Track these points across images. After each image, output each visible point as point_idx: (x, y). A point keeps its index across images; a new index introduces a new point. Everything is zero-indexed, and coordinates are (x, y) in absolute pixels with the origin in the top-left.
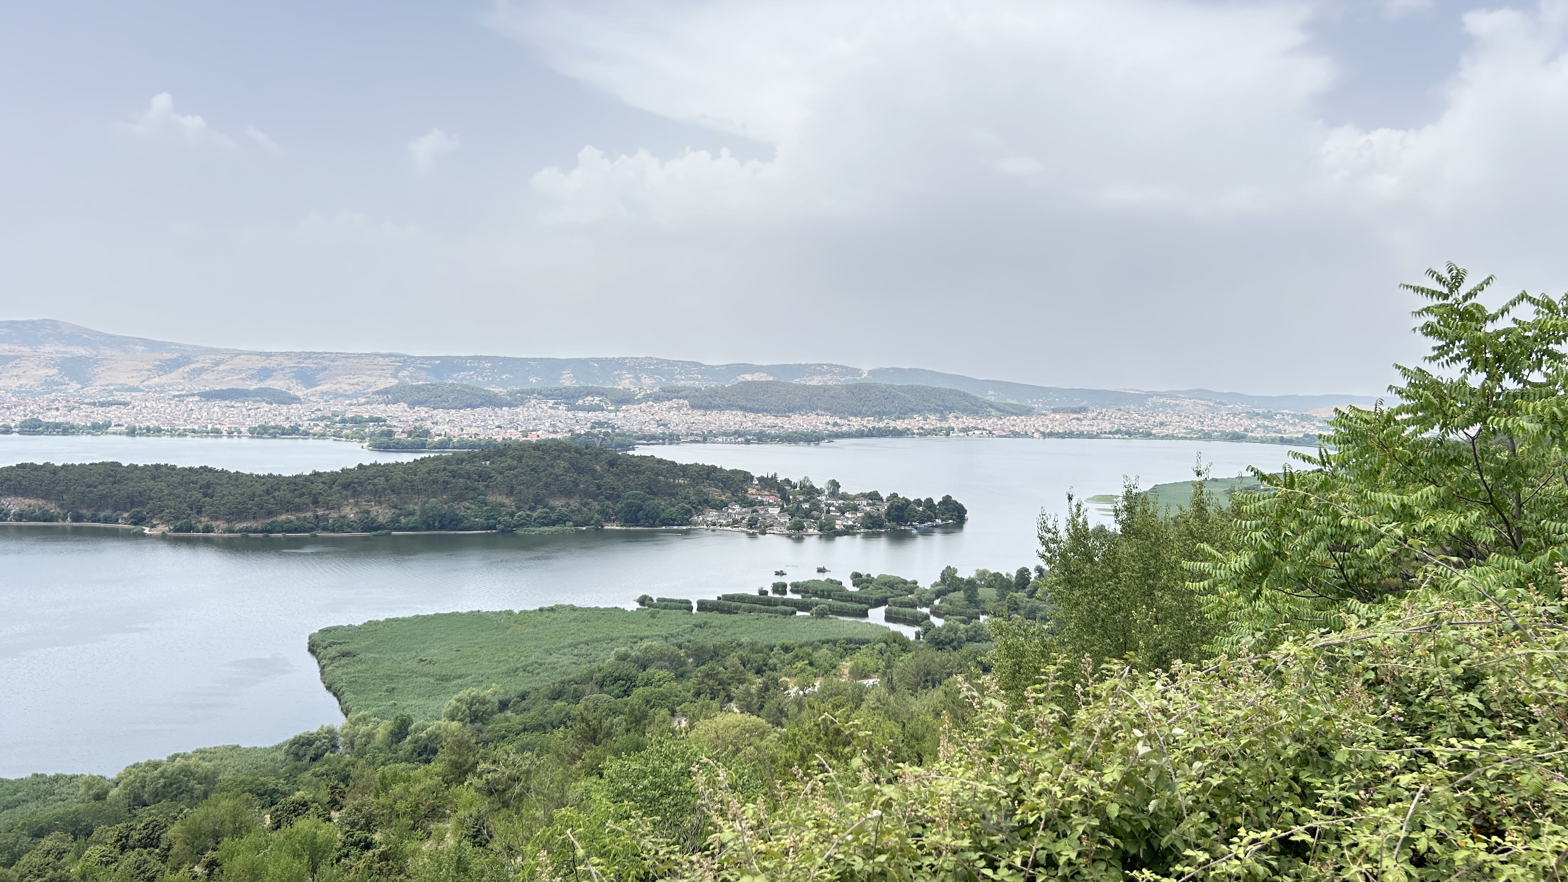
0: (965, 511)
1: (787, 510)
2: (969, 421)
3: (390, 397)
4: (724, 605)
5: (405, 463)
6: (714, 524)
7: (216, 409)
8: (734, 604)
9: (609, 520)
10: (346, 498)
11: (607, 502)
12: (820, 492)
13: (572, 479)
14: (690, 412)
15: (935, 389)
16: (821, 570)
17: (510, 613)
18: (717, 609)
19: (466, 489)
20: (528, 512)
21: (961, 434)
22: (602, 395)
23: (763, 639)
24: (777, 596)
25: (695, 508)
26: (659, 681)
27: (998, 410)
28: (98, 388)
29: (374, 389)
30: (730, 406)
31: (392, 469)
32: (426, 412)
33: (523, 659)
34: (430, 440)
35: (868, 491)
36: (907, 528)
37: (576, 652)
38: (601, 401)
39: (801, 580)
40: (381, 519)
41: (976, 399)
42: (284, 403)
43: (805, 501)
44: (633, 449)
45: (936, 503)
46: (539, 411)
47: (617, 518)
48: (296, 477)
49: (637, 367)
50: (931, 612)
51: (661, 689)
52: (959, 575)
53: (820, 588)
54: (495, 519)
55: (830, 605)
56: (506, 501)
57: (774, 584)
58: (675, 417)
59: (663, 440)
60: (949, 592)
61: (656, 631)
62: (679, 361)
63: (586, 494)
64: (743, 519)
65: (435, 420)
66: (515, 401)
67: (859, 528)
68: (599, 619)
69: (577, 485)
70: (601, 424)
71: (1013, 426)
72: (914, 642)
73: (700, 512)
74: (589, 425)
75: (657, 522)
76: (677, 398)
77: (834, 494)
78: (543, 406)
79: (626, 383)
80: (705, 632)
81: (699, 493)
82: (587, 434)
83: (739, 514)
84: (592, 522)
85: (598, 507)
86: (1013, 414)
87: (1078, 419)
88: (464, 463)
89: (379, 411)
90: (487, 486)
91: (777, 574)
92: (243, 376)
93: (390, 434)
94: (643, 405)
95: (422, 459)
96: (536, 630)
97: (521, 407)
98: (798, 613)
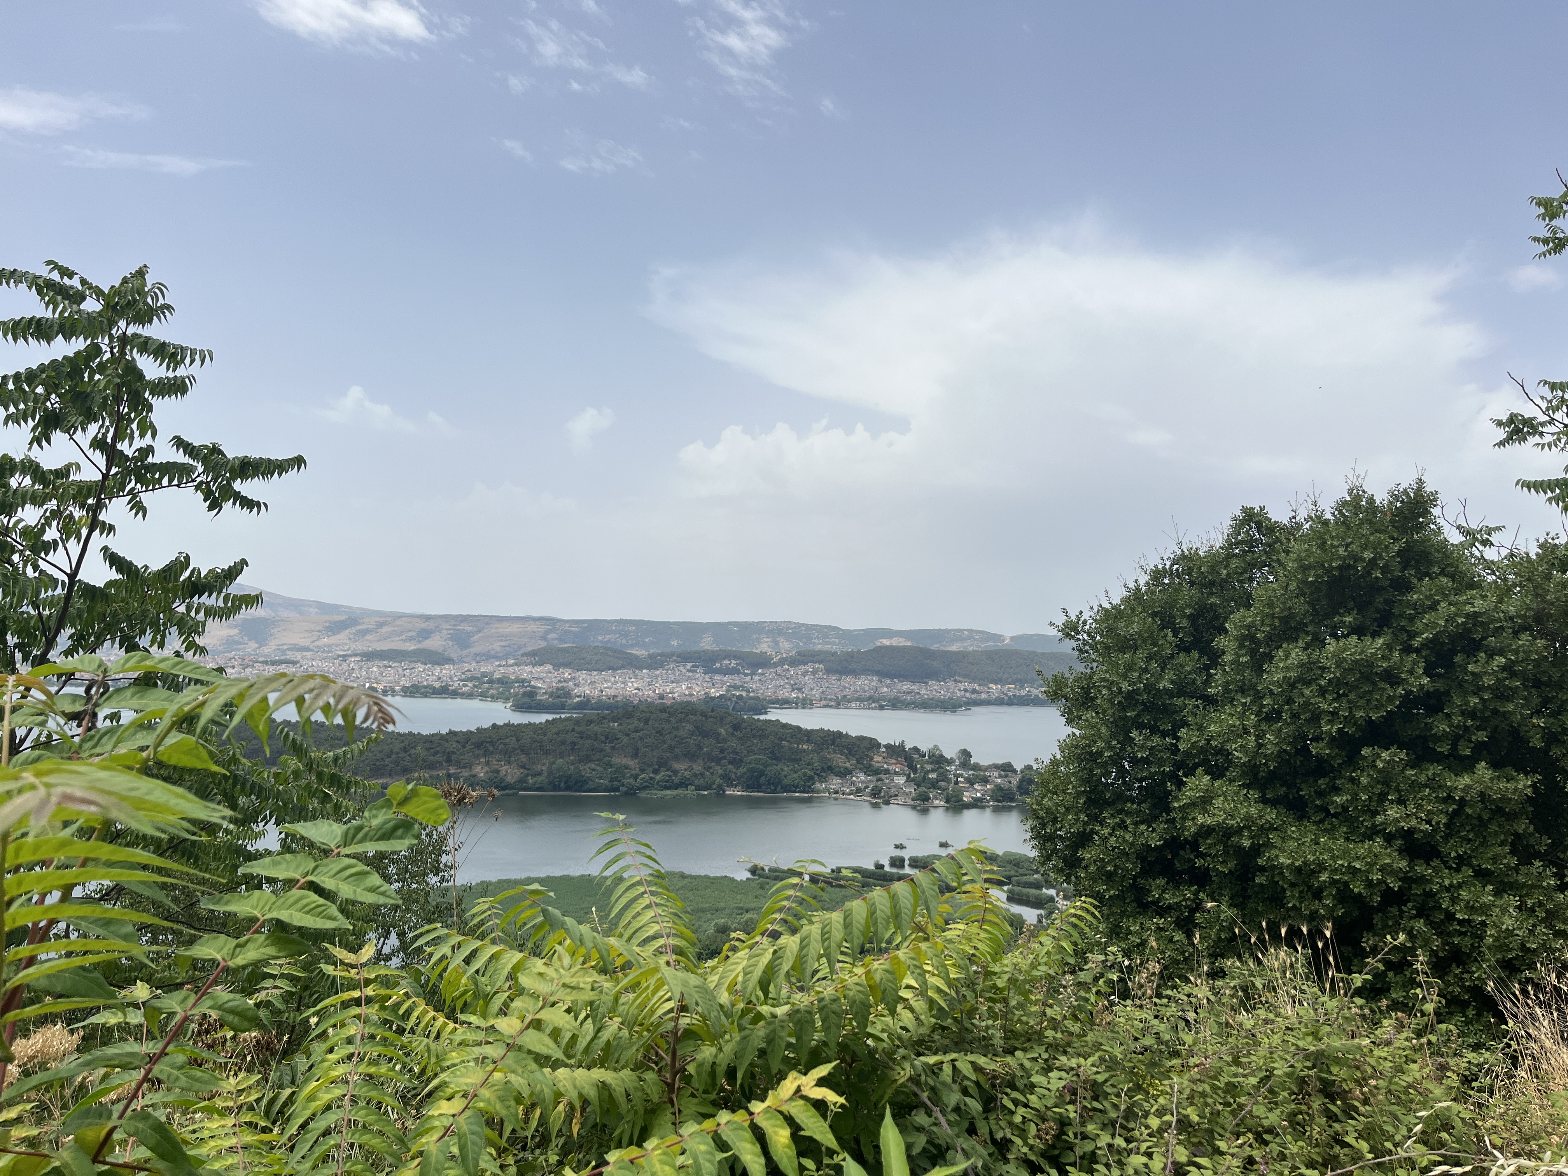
1: (913, 780)
3: (537, 658)
4: (836, 878)
5: (537, 723)
6: (836, 792)
7: (375, 669)
9: (731, 785)
10: (478, 757)
11: (730, 766)
12: (950, 762)
13: (697, 742)
14: (825, 676)
16: (943, 845)
19: (592, 750)
20: (651, 775)
22: (739, 658)
24: (894, 870)
25: (818, 775)
28: (274, 647)
29: (523, 651)
30: (866, 671)
32: (570, 674)
34: (569, 701)
38: (737, 664)
39: (920, 855)
40: (509, 779)
42: (439, 664)
43: (933, 771)
44: (766, 713)
46: (677, 673)
47: (739, 783)
48: (433, 735)
49: (777, 631)
54: (619, 781)
56: (631, 763)
57: (891, 858)
58: (810, 681)
59: (796, 704)
62: (818, 625)
63: (710, 758)
64: (867, 787)
65: (577, 682)
66: (655, 663)
67: (988, 801)
68: (706, 888)
69: (701, 748)
70: (736, 687)
73: (823, 780)
74: (725, 688)
75: (779, 788)
76: (813, 662)
77: (965, 765)
78: (681, 668)
79: (764, 647)
81: (823, 759)
82: (721, 697)
83: (863, 782)
84: (714, 786)
85: (720, 772)
88: (593, 725)
89: (526, 671)
90: (613, 748)
91: (897, 847)
92: (404, 637)
93: (532, 694)
94: (779, 669)
95: (554, 720)
97: (661, 670)
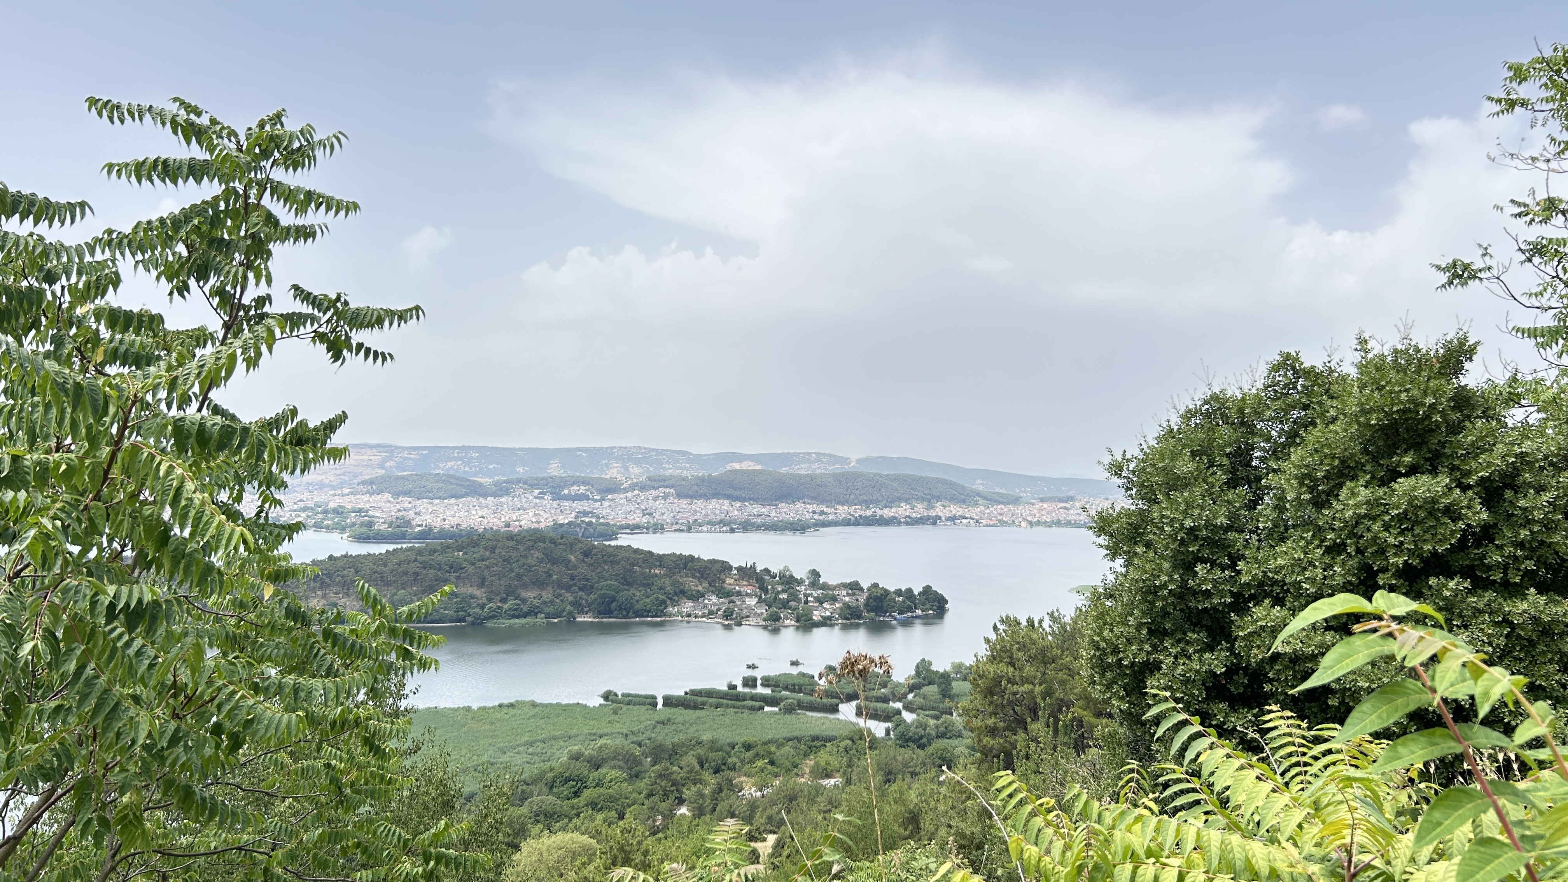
0: (946, 602)
1: (764, 601)
2: (955, 510)
3: (374, 487)
4: (690, 701)
5: (377, 553)
6: (689, 616)
8: (700, 699)
9: (582, 612)
10: (314, 590)
11: (581, 593)
12: (800, 582)
13: (545, 570)
14: (676, 501)
15: (922, 477)
16: (794, 663)
17: (468, 709)
18: (683, 705)
19: (436, 580)
20: (499, 604)
21: (948, 523)
22: (588, 484)
23: (725, 736)
24: (747, 690)
25: (671, 599)
26: (611, 781)
27: (985, 498)
29: (360, 479)
30: (716, 495)
31: (362, 560)
32: (410, 502)
33: (475, 757)
34: (410, 531)
35: (848, 581)
36: (886, 619)
37: (531, 750)
38: (587, 490)
39: (772, 674)
41: (963, 487)
43: (783, 591)
44: (616, 539)
45: (916, 593)
46: (524, 500)
47: (590, 610)
49: (626, 456)
50: (904, 707)
51: (611, 790)
52: (934, 668)
53: (791, 682)
54: (465, 611)
55: (799, 701)
56: (478, 593)
57: (744, 678)
58: (661, 506)
59: (647, 529)
60: (924, 685)
61: (617, 728)
62: (668, 450)
63: (560, 585)
64: (719, 610)
65: (418, 511)
66: (502, 490)
67: (837, 620)
68: (558, 715)
69: (550, 576)
70: (585, 514)
71: (1001, 514)
72: (883, 738)
73: (674, 603)
74: (573, 515)
75: (631, 613)
76: (664, 486)
77: (814, 584)
78: (528, 495)
79: (614, 472)
80: (668, 729)
81: (675, 583)
82: (570, 523)
83: (715, 605)
84: (565, 614)
85: (571, 599)
86: (1000, 503)
87: (1065, 508)
88: (436, 554)
89: (363, 501)
90: (458, 578)
91: (749, 667)
93: (370, 525)
94: (629, 495)
95: (394, 550)
96: (493, 727)
97: (506, 497)
98: (767, 709)
